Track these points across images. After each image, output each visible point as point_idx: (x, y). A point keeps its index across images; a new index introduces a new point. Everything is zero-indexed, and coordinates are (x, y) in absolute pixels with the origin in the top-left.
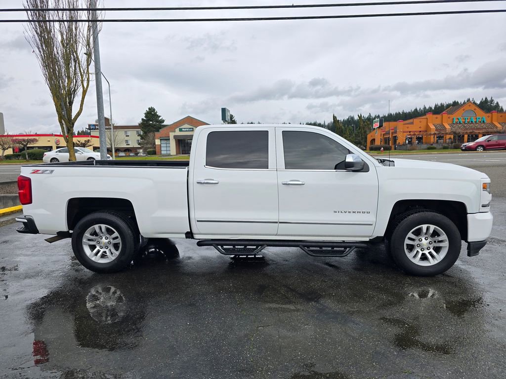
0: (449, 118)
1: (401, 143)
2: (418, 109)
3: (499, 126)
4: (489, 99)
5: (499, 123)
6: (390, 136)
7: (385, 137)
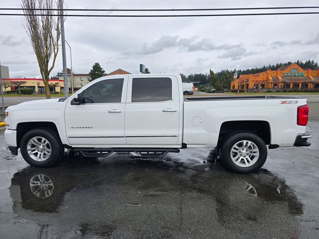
0: (281, 73)
1: (251, 88)
2: (266, 67)
3: (312, 78)
4: (311, 61)
5: (313, 77)
6: (245, 83)
7: (242, 84)
